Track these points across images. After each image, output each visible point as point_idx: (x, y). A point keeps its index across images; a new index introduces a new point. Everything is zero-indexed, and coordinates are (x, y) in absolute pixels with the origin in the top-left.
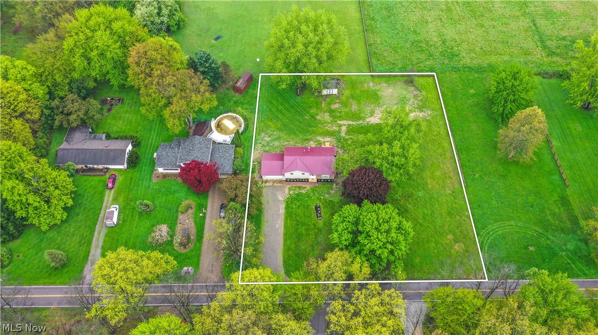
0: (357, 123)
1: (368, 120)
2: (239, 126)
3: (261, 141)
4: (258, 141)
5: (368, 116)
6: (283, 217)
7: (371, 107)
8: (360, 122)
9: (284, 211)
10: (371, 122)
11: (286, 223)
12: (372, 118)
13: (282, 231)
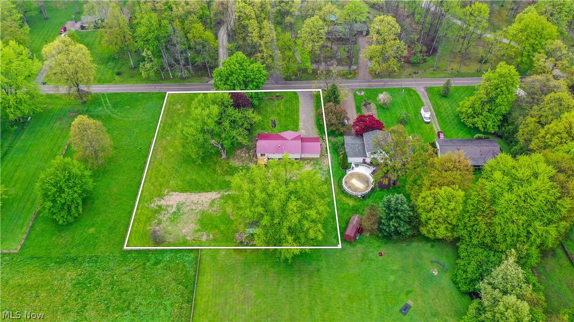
0: (230, 193)
1: (219, 196)
2: (348, 183)
3: (324, 173)
4: (327, 172)
5: (218, 199)
6: (300, 120)
7: (212, 211)
8: (227, 193)
9: (300, 124)
10: (216, 193)
11: (298, 116)
12: (213, 198)
13: (300, 113)
